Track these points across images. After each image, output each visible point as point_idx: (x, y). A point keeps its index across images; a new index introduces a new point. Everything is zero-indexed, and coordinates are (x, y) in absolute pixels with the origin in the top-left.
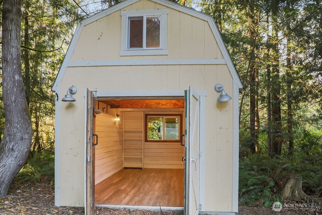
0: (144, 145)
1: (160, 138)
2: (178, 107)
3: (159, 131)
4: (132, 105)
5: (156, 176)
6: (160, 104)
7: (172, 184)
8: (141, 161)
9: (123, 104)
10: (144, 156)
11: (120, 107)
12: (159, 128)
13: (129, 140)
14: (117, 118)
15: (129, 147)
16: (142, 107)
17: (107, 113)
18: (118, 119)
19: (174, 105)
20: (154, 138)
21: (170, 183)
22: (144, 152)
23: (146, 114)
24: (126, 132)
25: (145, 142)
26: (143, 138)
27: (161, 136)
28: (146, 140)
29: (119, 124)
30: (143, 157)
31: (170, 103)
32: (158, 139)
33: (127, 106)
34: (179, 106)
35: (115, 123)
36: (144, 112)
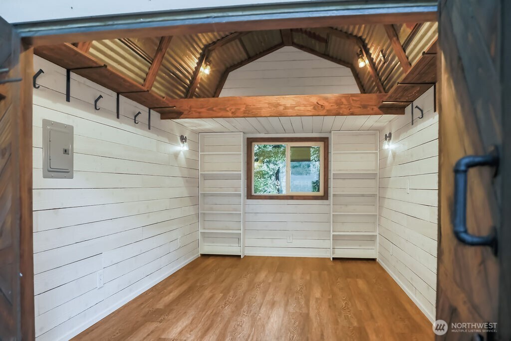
0: (245, 204)
1: (278, 190)
2: (324, 112)
3: (277, 178)
4: (211, 109)
5: (270, 281)
6: (280, 105)
7: (312, 314)
8: (239, 239)
9: (191, 108)
10: (245, 230)
11: (182, 116)
12: (278, 172)
13: (212, 195)
14: (182, 145)
15: (212, 209)
16: (237, 114)
17: (149, 129)
18: (183, 148)
19: (314, 108)
20: (269, 191)
21: (309, 310)
22: (245, 222)
23: (248, 139)
24: (206, 177)
25: (247, 199)
26: (243, 191)
27: (281, 187)
28: (250, 196)
29: (188, 160)
30: (241, 232)
31: (305, 103)
32: (275, 193)
33: (200, 113)
34: (327, 110)
35: (176, 155)
36: (244, 133)
